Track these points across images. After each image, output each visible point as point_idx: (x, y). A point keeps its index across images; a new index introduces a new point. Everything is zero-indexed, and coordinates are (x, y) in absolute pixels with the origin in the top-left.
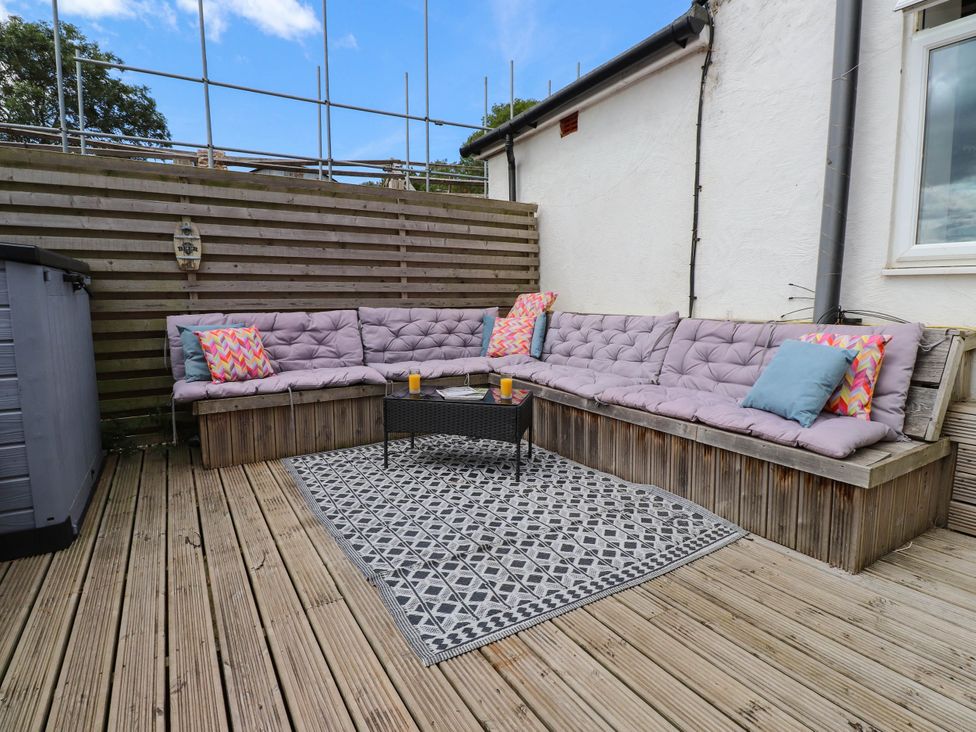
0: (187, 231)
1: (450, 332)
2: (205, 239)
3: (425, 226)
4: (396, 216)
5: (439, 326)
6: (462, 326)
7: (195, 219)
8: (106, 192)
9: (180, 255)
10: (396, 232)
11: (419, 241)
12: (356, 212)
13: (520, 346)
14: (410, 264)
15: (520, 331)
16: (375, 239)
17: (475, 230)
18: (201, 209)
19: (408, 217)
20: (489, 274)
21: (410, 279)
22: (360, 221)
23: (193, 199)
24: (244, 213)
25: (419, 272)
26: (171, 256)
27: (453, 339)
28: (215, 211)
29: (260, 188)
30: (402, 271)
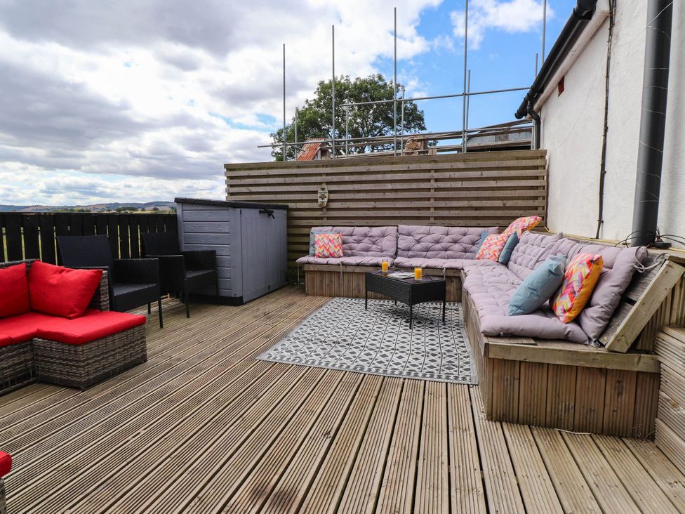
0: (323, 189)
1: (455, 242)
2: (330, 192)
3: (447, 175)
4: (429, 171)
5: (448, 238)
6: (465, 239)
7: (328, 183)
8: (296, 175)
9: (320, 200)
10: (429, 180)
11: (441, 185)
12: (404, 172)
13: (492, 254)
14: (436, 199)
15: (496, 244)
16: (414, 186)
17: (486, 174)
18: (330, 179)
19: (436, 171)
20: (499, 203)
21: (436, 209)
22: (405, 176)
23: (327, 174)
24: (347, 178)
25: (442, 204)
26: (316, 201)
27: (457, 247)
28: (335, 179)
29: (356, 165)
30: (432, 203)
